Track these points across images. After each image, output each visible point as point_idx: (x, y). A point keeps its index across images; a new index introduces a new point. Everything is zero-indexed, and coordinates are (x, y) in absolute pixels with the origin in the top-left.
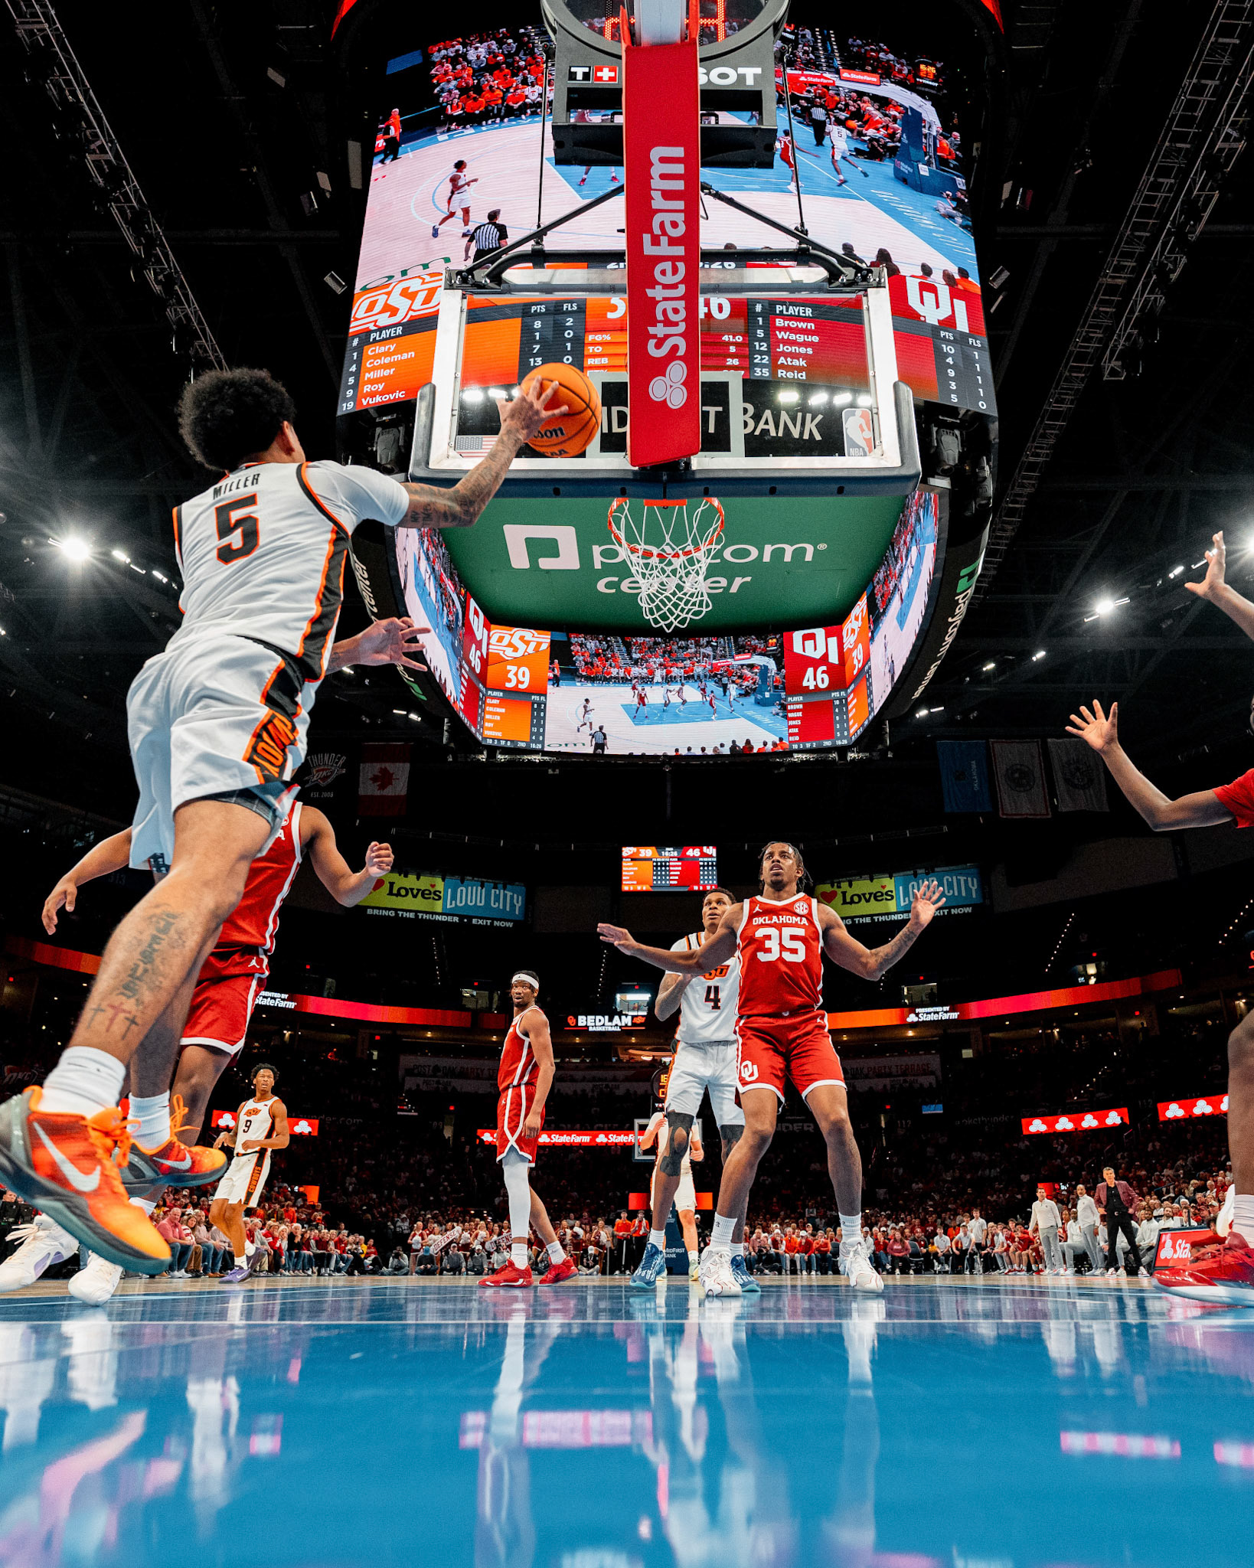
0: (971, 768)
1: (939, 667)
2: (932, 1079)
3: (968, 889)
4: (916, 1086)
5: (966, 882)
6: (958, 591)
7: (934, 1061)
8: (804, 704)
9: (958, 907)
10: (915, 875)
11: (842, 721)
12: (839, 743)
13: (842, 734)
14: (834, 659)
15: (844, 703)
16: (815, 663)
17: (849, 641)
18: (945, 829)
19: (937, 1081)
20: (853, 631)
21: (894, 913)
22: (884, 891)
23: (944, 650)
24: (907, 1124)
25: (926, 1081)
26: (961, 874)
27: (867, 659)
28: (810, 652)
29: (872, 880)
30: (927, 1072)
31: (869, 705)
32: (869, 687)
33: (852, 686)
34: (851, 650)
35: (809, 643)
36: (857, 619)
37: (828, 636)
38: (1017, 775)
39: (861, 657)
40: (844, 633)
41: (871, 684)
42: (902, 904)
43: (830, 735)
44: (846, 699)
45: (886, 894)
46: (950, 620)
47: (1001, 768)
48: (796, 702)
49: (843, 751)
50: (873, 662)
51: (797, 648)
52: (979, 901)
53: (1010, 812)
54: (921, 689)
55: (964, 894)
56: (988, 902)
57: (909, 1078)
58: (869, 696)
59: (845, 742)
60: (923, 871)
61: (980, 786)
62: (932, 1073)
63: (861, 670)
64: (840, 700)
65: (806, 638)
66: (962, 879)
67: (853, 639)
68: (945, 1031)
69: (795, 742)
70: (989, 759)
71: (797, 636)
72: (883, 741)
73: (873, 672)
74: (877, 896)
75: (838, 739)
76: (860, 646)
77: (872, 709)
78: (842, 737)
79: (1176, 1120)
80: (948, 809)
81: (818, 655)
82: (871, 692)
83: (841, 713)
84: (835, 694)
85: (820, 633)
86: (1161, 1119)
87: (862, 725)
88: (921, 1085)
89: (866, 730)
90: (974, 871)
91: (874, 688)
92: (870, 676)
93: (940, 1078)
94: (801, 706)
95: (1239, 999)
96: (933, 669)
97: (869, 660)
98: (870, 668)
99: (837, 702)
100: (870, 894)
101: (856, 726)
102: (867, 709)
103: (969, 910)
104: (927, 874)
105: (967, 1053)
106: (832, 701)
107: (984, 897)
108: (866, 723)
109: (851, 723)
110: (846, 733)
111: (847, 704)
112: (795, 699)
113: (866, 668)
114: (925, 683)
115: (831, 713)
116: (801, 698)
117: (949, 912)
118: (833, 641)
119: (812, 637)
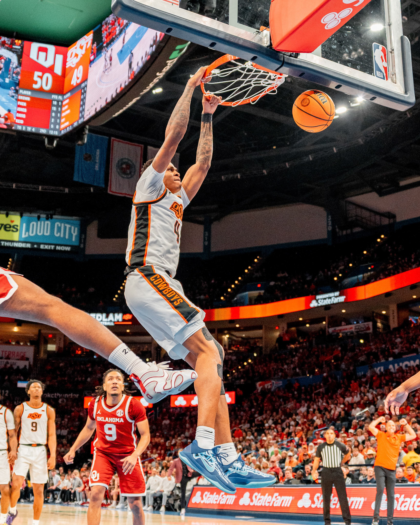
0: (95, 154)
1: (138, 101)
2: (27, 363)
3: (71, 235)
4: (15, 367)
5: (70, 229)
6: (171, 57)
7: (29, 351)
8: (32, 98)
9: (61, 245)
10: (39, 218)
11: (56, 117)
12: (51, 133)
13: (55, 127)
14: (58, 71)
15: (60, 105)
16: (44, 70)
17: (72, 62)
18: (67, 190)
19: (30, 365)
20: (76, 55)
21: (16, 242)
22: (12, 224)
23: (145, 91)
24: (5, 393)
25: (22, 364)
26: (68, 223)
27: (85, 79)
28: (41, 61)
29: (7, 215)
30: (24, 358)
31: (81, 112)
32: (83, 100)
33: (69, 95)
34: (72, 69)
35: (42, 54)
36: (81, 47)
37: (57, 52)
38: (124, 166)
39: (80, 76)
40: (69, 54)
41: (85, 98)
42: (23, 236)
43: (47, 126)
44: (62, 102)
45: (14, 227)
46: (158, 74)
47: (115, 158)
48: (25, 96)
49: (51, 138)
50: (89, 82)
51: (33, 55)
52: (77, 244)
53: (114, 191)
54: (121, 111)
55: (67, 237)
56: (82, 246)
57: (9, 361)
58: (81, 106)
59: (56, 133)
60: (45, 216)
61: (100, 168)
62: (27, 359)
63: (79, 85)
64: (58, 101)
65: (40, 49)
66: (68, 226)
67: (76, 60)
68: (40, 331)
69: (20, 124)
70: (109, 150)
71: (35, 46)
72: (82, 139)
73: (88, 90)
74: (6, 227)
75: (52, 129)
76: (81, 68)
77: (83, 116)
78: (55, 129)
79: (181, 407)
80: (76, 179)
81: (47, 64)
82: (84, 104)
83: (57, 112)
84: (54, 97)
85: (51, 48)
86: (172, 405)
87: (72, 125)
88: (18, 367)
89: (75, 129)
90: (78, 222)
91: (87, 101)
92: (85, 92)
93: (32, 363)
94: (28, 99)
95: (225, 334)
96: (134, 101)
97: (86, 80)
98: (86, 86)
99: (55, 103)
100: (2, 225)
101: (67, 124)
102: (78, 115)
103: (68, 249)
104: (47, 219)
105: (52, 347)
106: (51, 101)
107: (80, 242)
108: (76, 124)
109: (63, 120)
110: (57, 127)
111: (62, 106)
112: (26, 92)
113: (83, 85)
114: (125, 108)
115: (50, 111)
116: (29, 93)
117: (55, 248)
118: (60, 58)
119: (45, 50)
